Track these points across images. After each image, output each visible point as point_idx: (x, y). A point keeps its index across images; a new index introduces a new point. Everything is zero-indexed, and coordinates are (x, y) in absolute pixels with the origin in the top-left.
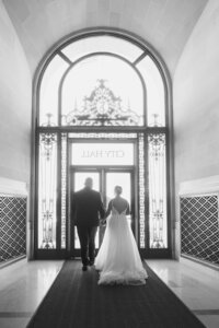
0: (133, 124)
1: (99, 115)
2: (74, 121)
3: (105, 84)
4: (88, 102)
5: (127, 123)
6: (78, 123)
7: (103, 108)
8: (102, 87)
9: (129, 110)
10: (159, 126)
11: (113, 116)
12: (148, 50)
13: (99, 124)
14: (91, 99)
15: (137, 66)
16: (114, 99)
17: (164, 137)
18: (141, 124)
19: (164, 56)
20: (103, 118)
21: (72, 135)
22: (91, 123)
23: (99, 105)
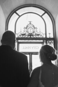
0: (41, 37)
1: (29, 34)
2: (20, 36)
3: (31, 23)
4: (25, 29)
5: (39, 36)
6: (21, 36)
7: (30, 31)
8: (30, 24)
9: (40, 32)
10: (51, 37)
11: (34, 34)
12: (46, 11)
13: (29, 37)
14: (26, 28)
15: (43, 17)
16: (35, 28)
17: (53, 41)
18: (44, 37)
19: (52, 14)
20: (31, 35)
21: (19, 41)
22: (26, 36)
23: (29, 30)
